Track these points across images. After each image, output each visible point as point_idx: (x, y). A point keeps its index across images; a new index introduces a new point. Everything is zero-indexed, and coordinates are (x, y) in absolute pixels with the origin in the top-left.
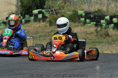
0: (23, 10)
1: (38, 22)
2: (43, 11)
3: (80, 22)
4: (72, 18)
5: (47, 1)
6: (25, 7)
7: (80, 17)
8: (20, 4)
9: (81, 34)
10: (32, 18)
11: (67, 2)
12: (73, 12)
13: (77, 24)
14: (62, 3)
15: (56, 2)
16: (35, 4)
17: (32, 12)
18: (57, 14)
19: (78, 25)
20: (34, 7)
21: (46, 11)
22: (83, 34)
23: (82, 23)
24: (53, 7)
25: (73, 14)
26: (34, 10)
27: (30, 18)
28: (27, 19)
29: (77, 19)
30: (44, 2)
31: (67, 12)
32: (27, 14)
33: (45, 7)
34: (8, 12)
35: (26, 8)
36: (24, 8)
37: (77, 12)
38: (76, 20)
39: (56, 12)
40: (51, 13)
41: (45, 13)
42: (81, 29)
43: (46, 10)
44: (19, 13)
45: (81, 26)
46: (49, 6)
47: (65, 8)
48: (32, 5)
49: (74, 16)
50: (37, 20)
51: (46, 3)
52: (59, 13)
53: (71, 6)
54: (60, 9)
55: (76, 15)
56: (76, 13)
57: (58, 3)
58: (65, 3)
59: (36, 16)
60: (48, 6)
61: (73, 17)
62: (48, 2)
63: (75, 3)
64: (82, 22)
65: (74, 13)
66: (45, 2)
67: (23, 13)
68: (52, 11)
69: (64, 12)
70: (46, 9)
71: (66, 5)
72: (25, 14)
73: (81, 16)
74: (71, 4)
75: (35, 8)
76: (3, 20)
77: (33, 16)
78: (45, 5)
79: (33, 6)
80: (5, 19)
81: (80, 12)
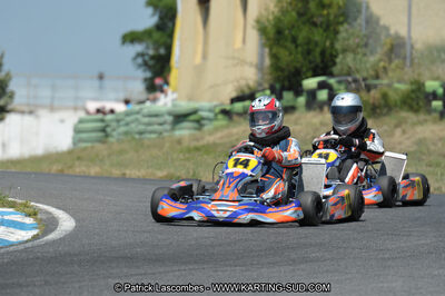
0: (277, 79)
1: (318, 110)
2: (332, 81)
3: (430, 111)
4: (409, 101)
5: (341, 56)
6: (282, 70)
7: (431, 98)
8: (267, 62)
9: (435, 144)
10: (302, 100)
11: (393, 56)
12: (412, 83)
13: (422, 116)
14: (380, 60)
15: (365, 58)
16: (310, 62)
17: (301, 85)
18: (368, 88)
19: (426, 121)
20: (307, 70)
21: (339, 82)
22: (440, 144)
23: (436, 115)
24: (358, 71)
25: (413, 91)
26: (307, 78)
27: (295, 100)
28: (288, 101)
29: (421, 104)
30: (333, 57)
31: (397, 85)
32: (289, 89)
33: (336, 70)
34: (236, 84)
35: (286, 73)
36: (280, 73)
37: (423, 85)
38: (420, 107)
39: (366, 85)
40: (353, 85)
41: (335, 86)
42: (433, 131)
43: (337, 79)
44: (266, 85)
45: (434, 122)
46: (346, 68)
47: (390, 74)
48: (302, 67)
49: (413, 96)
50: (315, 106)
51: (338, 60)
52: (375, 86)
53: (406, 69)
54: (377, 77)
55: (419, 94)
56: (419, 86)
57: (372, 59)
58: (390, 61)
59: (312, 94)
60: (342, 69)
61: (412, 99)
62: (344, 58)
63: (416, 61)
64: (435, 110)
65: (414, 87)
66: (336, 57)
67: (278, 86)
68: (355, 81)
69: (390, 86)
70: (338, 76)
71: (393, 65)
72: (283, 88)
73: (435, 96)
74: (404, 64)
75: (310, 73)
76: (222, 104)
77: (305, 94)
78: (335, 64)
79: (304, 69)
80: (228, 102)
81: (432, 85)
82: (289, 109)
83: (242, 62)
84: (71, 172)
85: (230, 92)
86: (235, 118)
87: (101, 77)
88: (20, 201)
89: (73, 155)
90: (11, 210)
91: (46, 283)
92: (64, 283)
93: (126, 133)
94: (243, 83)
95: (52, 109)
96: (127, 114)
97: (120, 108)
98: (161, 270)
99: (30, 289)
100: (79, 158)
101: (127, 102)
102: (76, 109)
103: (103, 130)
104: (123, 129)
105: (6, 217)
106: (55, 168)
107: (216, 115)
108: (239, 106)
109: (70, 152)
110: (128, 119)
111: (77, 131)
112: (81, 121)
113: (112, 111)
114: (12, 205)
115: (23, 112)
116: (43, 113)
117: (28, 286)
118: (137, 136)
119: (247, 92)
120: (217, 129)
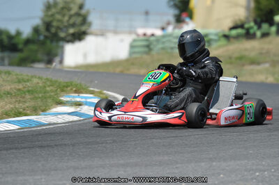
82: (265, 35)
83: (236, 5)
84: (128, 72)
85: (228, 23)
86: (232, 40)
87: (147, 13)
88: (96, 90)
89: (130, 62)
90: (91, 96)
91: (114, 141)
92: (125, 142)
93: (163, 49)
94: (237, 18)
95: (116, 32)
96: (164, 36)
97: (159, 33)
98: (187, 134)
99: (104, 145)
100: (133, 64)
101: (163, 29)
102: (130, 33)
103: (148, 46)
104: (160, 46)
105: (88, 100)
106: (118, 70)
107: (220, 37)
108: (234, 32)
109: (127, 60)
110: (164, 40)
111: (132, 46)
112: (134, 41)
113: (153, 35)
114: (92, 92)
115: (96, 35)
116: (110, 35)
117: (102, 143)
118: (169, 51)
119: (239, 23)
120: (220, 47)
